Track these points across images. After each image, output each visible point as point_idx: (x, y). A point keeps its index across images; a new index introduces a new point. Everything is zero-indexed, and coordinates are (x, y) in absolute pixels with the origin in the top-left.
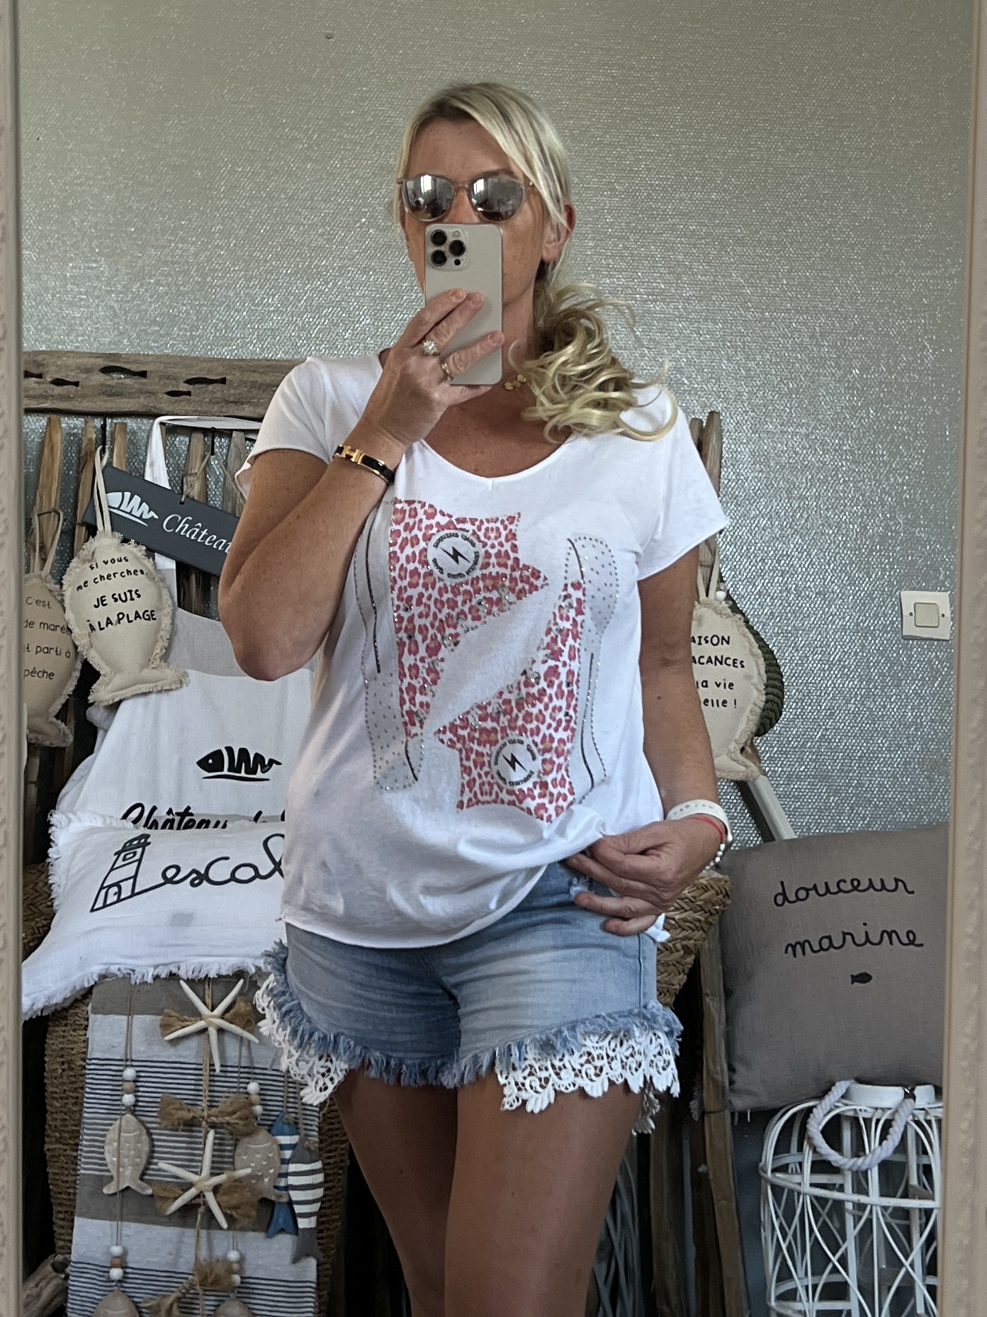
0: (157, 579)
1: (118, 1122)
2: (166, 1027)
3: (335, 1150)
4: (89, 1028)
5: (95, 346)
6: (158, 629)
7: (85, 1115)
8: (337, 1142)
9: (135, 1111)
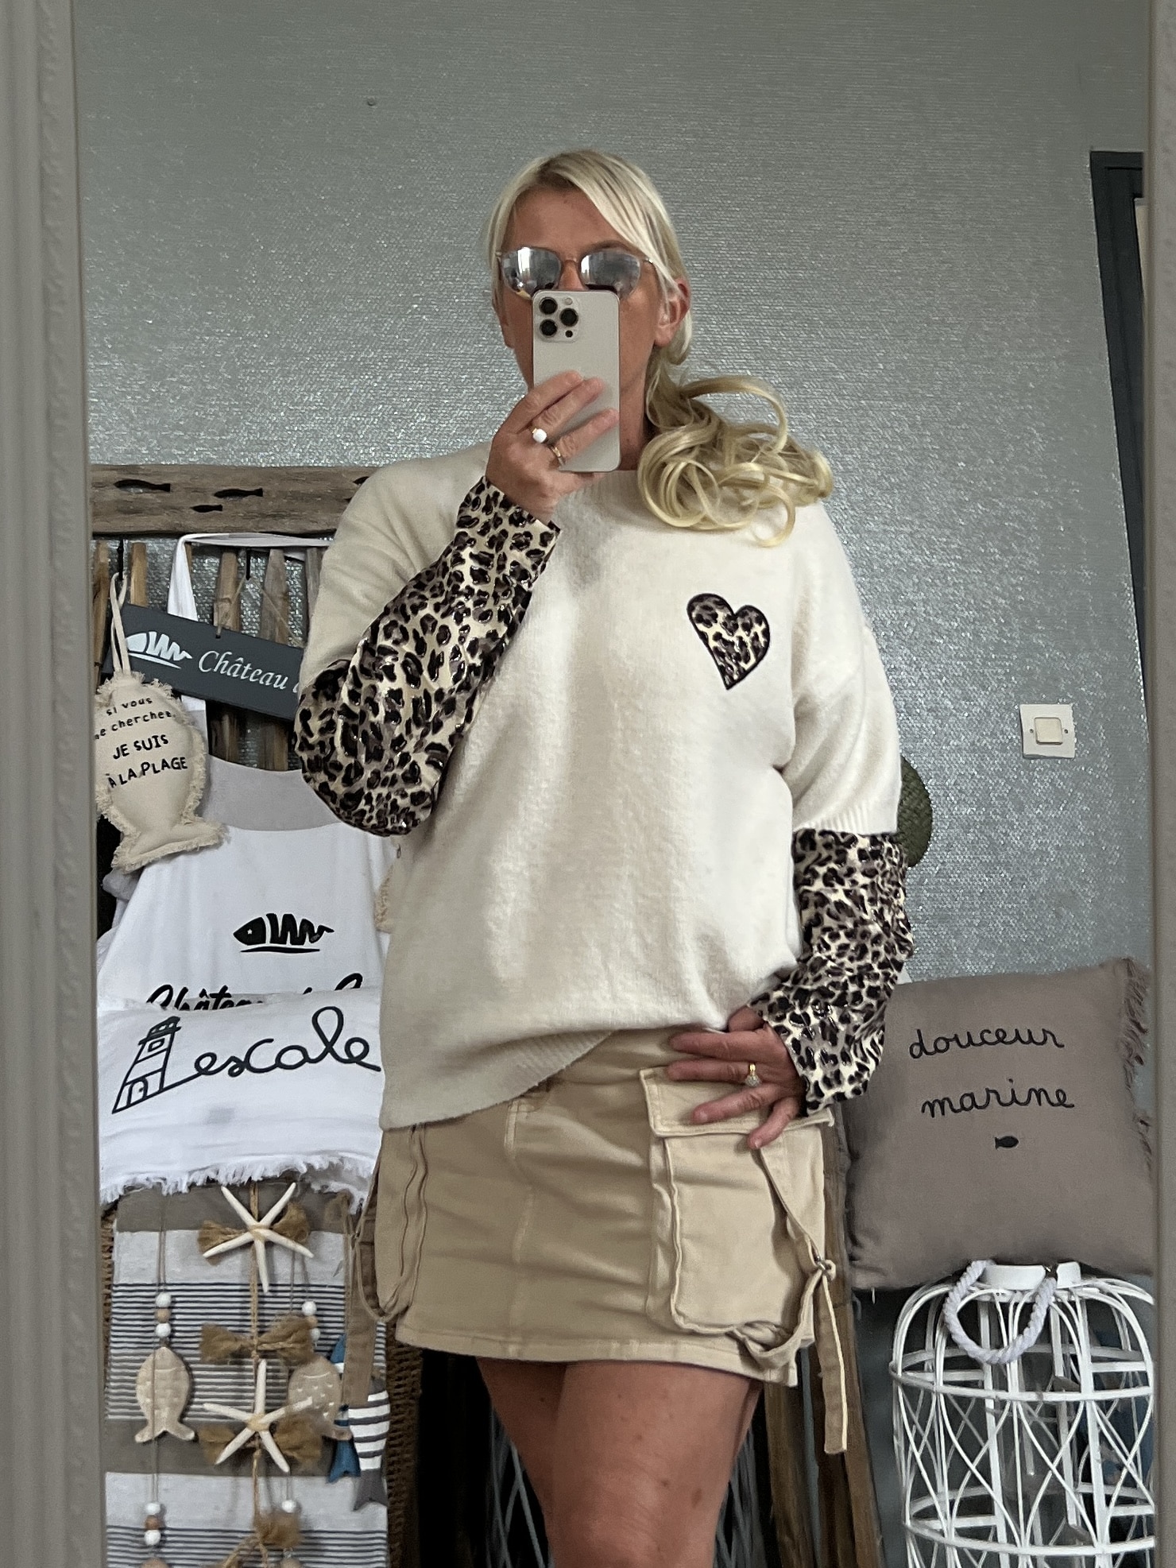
0: (186, 722)
1: (151, 1358)
2: (205, 1242)
3: (406, 1377)
4: (115, 1250)
5: (109, 455)
6: (189, 779)
7: (113, 1351)
8: (407, 1368)
9: (171, 1343)
